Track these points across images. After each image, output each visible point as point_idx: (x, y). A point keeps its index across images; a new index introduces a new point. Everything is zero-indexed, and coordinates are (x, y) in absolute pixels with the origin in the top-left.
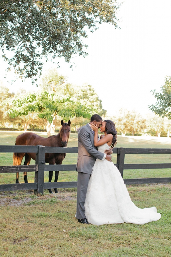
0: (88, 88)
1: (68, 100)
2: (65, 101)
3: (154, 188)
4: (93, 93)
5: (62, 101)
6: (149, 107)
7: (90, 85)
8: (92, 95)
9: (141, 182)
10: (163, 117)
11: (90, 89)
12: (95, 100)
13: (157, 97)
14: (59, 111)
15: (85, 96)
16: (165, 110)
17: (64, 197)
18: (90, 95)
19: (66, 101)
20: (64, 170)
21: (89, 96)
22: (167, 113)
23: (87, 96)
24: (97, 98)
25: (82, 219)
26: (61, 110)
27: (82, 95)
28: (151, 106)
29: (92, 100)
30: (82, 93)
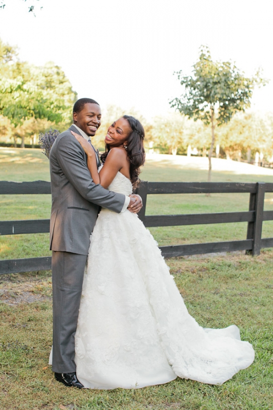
0: (55, 70)
1: (19, 87)
2: (14, 89)
3: (204, 264)
4: (63, 80)
5: (10, 91)
6: (170, 103)
7: (59, 66)
8: (61, 82)
9: (179, 253)
10: (195, 120)
11: (58, 74)
12: (66, 92)
13: (184, 85)
14: (3, 107)
15: (49, 85)
16: (198, 108)
17: (16, 293)
18: (58, 82)
19: (16, 90)
20: (15, 234)
21: (55, 84)
22: (202, 114)
23: (53, 84)
24: (70, 89)
25: (65, 375)
26: (7, 106)
27: (44, 83)
28: (173, 101)
29: (61, 91)
30: (44, 78)
